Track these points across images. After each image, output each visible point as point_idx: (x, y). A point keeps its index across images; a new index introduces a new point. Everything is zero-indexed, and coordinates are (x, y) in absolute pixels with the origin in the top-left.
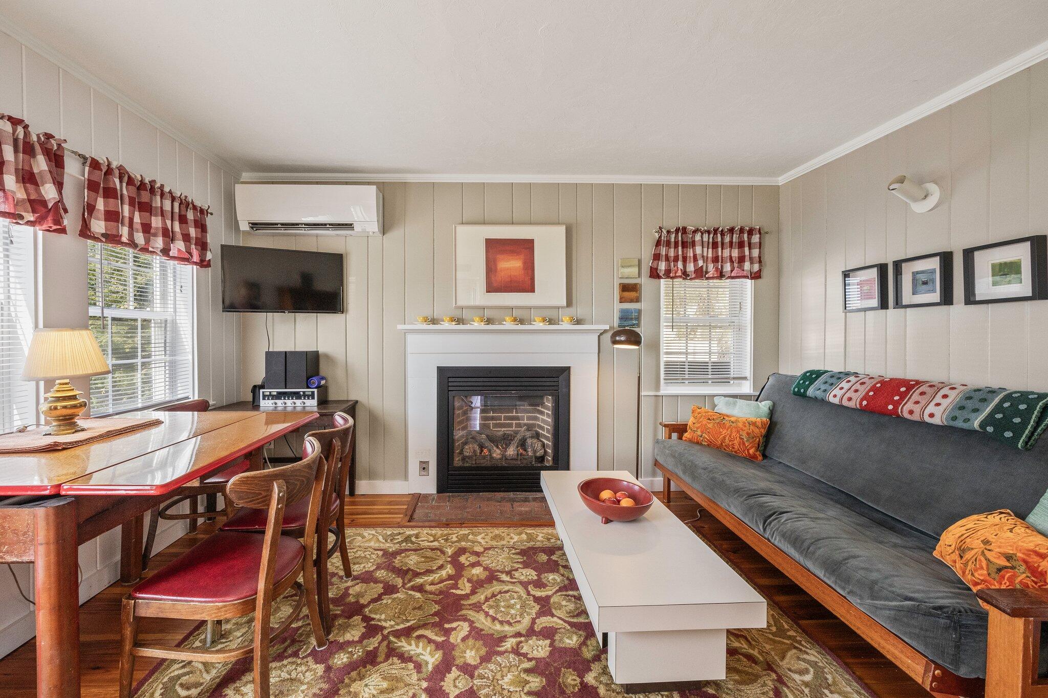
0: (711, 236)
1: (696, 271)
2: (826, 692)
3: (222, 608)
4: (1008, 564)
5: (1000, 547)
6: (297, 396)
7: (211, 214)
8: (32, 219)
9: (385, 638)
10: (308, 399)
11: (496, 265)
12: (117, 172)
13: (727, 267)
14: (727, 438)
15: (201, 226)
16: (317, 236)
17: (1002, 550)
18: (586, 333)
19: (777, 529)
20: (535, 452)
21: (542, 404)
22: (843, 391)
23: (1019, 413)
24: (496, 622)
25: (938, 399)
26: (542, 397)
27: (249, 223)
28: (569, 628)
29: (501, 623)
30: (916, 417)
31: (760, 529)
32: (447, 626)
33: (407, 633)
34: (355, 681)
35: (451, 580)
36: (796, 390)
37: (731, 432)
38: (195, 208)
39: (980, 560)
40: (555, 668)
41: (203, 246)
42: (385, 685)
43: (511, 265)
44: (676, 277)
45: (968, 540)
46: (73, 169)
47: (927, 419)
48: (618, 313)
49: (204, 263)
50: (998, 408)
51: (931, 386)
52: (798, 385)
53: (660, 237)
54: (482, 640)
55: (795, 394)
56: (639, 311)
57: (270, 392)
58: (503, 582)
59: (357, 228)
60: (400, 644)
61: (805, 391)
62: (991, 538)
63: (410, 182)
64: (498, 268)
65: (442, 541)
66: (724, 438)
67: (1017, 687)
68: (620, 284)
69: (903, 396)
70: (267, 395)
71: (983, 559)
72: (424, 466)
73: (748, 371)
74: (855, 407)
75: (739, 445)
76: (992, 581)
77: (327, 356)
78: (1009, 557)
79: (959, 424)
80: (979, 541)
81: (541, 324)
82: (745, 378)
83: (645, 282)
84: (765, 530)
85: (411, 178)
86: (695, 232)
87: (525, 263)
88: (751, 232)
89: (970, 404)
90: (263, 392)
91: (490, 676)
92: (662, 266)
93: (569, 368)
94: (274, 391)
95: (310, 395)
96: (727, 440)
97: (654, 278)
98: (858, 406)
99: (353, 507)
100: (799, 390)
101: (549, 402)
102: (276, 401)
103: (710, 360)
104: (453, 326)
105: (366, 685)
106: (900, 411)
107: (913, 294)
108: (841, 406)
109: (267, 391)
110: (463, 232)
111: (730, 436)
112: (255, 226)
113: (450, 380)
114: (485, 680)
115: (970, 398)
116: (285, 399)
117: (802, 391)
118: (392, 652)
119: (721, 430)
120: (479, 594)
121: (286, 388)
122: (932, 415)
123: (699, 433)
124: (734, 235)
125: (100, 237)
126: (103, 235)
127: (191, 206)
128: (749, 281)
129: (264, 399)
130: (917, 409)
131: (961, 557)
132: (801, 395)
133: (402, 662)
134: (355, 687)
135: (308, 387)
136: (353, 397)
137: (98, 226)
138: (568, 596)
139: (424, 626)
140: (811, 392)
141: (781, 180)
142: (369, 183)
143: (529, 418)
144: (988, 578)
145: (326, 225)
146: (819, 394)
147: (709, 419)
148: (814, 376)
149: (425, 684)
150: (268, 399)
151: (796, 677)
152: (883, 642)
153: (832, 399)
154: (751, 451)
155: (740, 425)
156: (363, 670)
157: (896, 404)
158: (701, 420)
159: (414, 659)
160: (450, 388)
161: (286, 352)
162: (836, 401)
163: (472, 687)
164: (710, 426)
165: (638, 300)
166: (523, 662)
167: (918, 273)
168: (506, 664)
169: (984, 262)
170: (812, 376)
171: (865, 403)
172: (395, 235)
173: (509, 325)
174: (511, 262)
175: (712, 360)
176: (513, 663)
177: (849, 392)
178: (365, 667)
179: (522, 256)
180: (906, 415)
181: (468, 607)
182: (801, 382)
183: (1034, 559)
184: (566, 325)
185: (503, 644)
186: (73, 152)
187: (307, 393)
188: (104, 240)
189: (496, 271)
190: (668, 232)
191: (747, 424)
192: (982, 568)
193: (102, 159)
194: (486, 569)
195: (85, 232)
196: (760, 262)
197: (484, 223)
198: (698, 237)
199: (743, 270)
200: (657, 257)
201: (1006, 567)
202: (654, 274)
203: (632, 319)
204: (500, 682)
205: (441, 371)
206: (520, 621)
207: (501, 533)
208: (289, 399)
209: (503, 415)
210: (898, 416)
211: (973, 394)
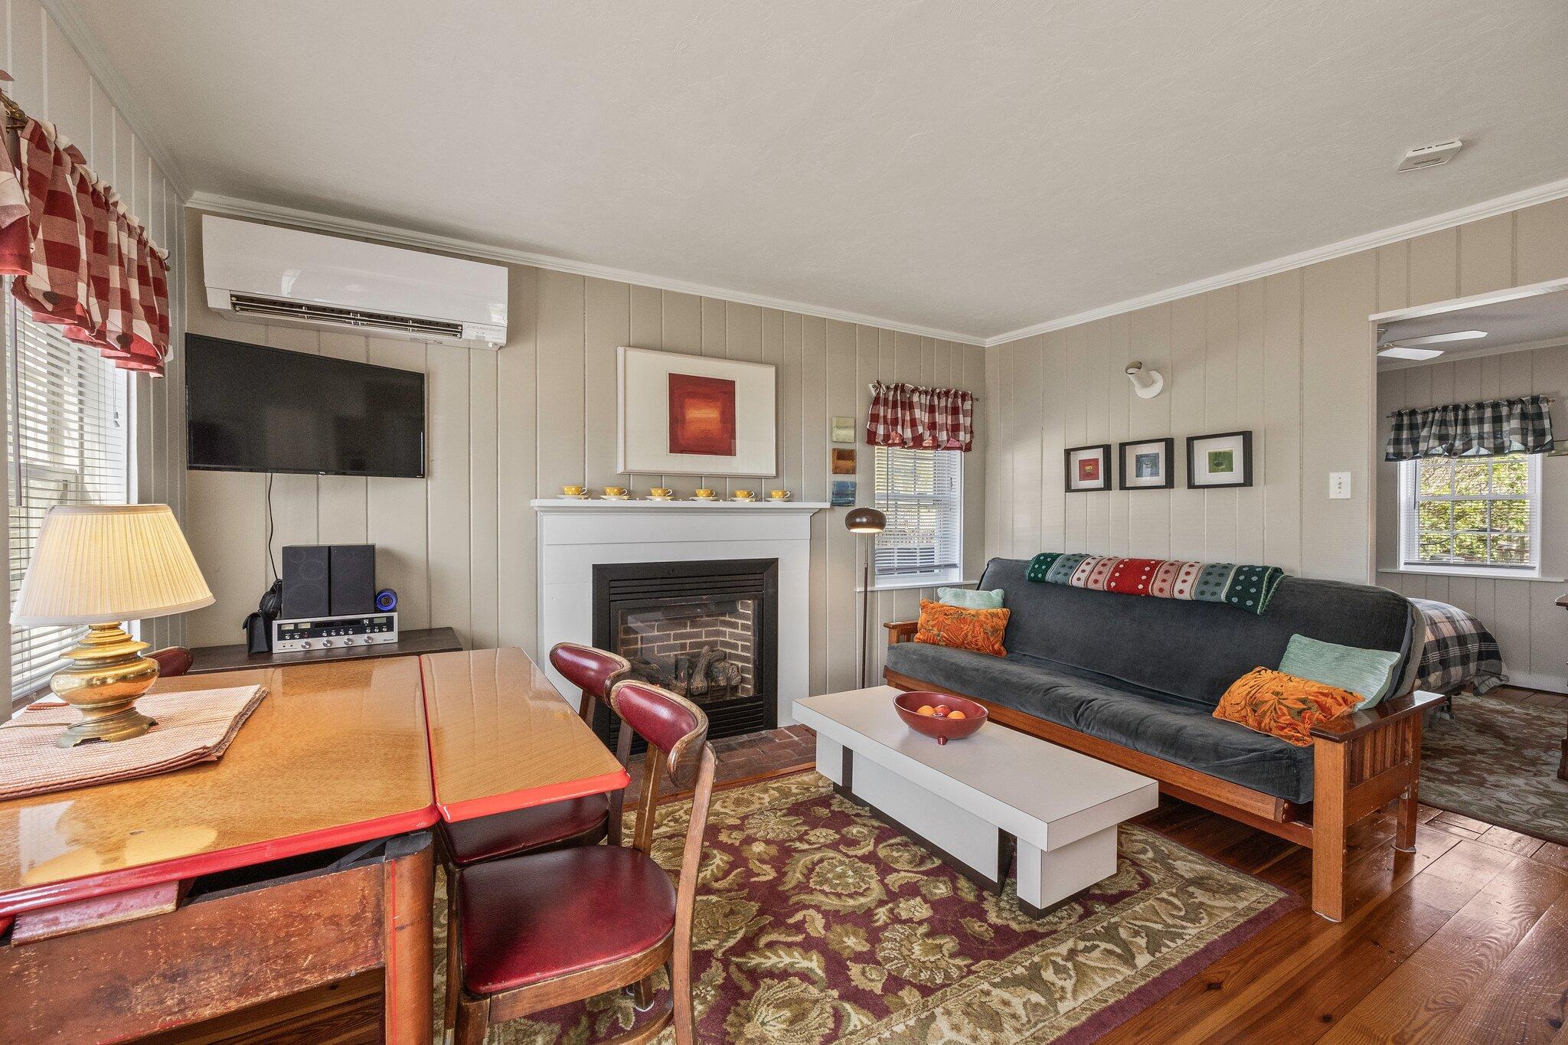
0: (929, 397)
1: (914, 439)
2: (1170, 861)
3: (641, 961)
4: (1305, 707)
5: (1292, 695)
6: (358, 627)
7: (167, 269)
9: (726, 963)
10: (381, 631)
11: (683, 415)
12: (68, 161)
13: (943, 436)
14: (970, 634)
15: (164, 292)
16: (367, 336)
17: (1295, 697)
18: (796, 513)
19: (1094, 718)
20: (729, 679)
21: (734, 612)
22: (1086, 574)
23: (1253, 584)
24: (843, 897)
25: (1182, 576)
26: (733, 602)
27: (232, 296)
28: (926, 878)
29: (850, 896)
30: (1166, 595)
31: (1070, 723)
32: (791, 921)
33: (748, 945)
34: (742, 1025)
35: (737, 868)
36: (1032, 575)
37: (974, 627)
38: (152, 253)
39: (1280, 709)
40: (952, 921)
42: (787, 1013)
43: (704, 415)
44: (893, 445)
45: (1258, 695)
47: (1177, 595)
48: (832, 487)
50: (1235, 582)
51: (1172, 564)
52: (1033, 570)
53: (878, 394)
54: (849, 921)
55: (1031, 579)
56: (854, 485)
57: (296, 625)
58: (804, 851)
59: (469, 333)
60: (753, 962)
61: (1044, 575)
62: (1279, 689)
63: (541, 269)
64: (687, 418)
65: (672, 824)
66: (966, 635)
67: (1340, 798)
68: (834, 450)
69: (1150, 575)
70: (289, 631)
71: (1282, 707)
73: (957, 557)
74: (1102, 589)
75: (984, 640)
76: (1298, 723)
77: (388, 553)
78: (1303, 701)
79: (1208, 597)
80: (1269, 694)
81: (748, 500)
82: (954, 566)
83: (860, 448)
84: (1077, 722)
86: (913, 391)
87: (723, 414)
88: (964, 397)
89: (1212, 579)
90: (279, 626)
91: (896, 954)
92: (881, 430)
93: (778, 560)
94: (305, 623)
95: (384, 624)
96: (970, 636)
97: (870, 443)
98: (1106, 588)
100: (1036, 576)
101: (747, 609)
102: (309, 640)
104: (624, 502)
105: (763, 1024)
106: (1150, 589)
107: (1137, 476)
108: (1086, 590)
109: (288, 624)
110: (636, 358)
111: (973, 632)
112: (243, 302)
113: (613, 584)
114: (896, 961)
115: (1209, 574)
116: (329, 635)
117: (1040, 575)
118: (755, 976)
119: (962, 626)
120: (790, 874)
121: (330, 615)
122: (1181, 592)
123: (935, 631)
124: (950, 399)
125: (40, 298)
126: (46, 295)
127: (147, 248)
128: (958, 452)
129: (281, 637)
130: (1166, 586)
131: (1255, 711)
132: (1038, 581)
133: (781, 980)
134: (751, 1030)
135: (377, 611)
137: (36, 275)
138: (892, 845)
139: (762, 930)
140: (1050, 576)
141: (989, 342)
142: (498, 263)
143: (708, 634)
144: (1294, 721)
145: (405, 320)
146: (1060, 578)
147: (946, 614)
148: (1049, 560)
149: (835, 993)
150: (292, 638)
151: (1142, 856)
152: (1231, 796)
153: (1075, 583)
154: (996, 647)
155: (982, 618)
156: (739, 1009)
157: (1146, 583)
158: (936, 616)
159: (791, 970)
160: (613, 597)
161: (329, 548)
162: (1081, 584)
163: (889, 974)
164: (949, 622)
165: (853, 471)
166: (917, 929)
167: (1141, 456)
168: (900, 937)
169: (1203, 452)
170: (1046, 560)
171: (1113, 584)
172: (524, 348)
173: (702, 500)
174: (703, 411)
176: (906, 933)
177: (1093, 574)
178: (738, 1005)
179: (718, 403)
180: (1157, 593)
181: (793, 892)
182: (1036, 566)
183: (1322, 699)
184: (776, 502)
185: (876, 918)
187: (376, 621)
188: (49, 307)
189: (683, 421)
190: (888, 388)
191: (989, 617)
192: (1284, 714)
193: (46, 128)
194: (768, 842)
196: (972, 432)
197: (661, 349)
198: (915, 398)
199: (958, 441)
200: (874, 418)
201: (1304, 709)
202: (871, 439)
203: (847, 495)
204: (913, 957)
205: (599, 571)
206: (869, 888)
207: (741, 796)
208: (338, 634)
209: (672, 633)
210: (1148, 596)
211: (1211, 570)
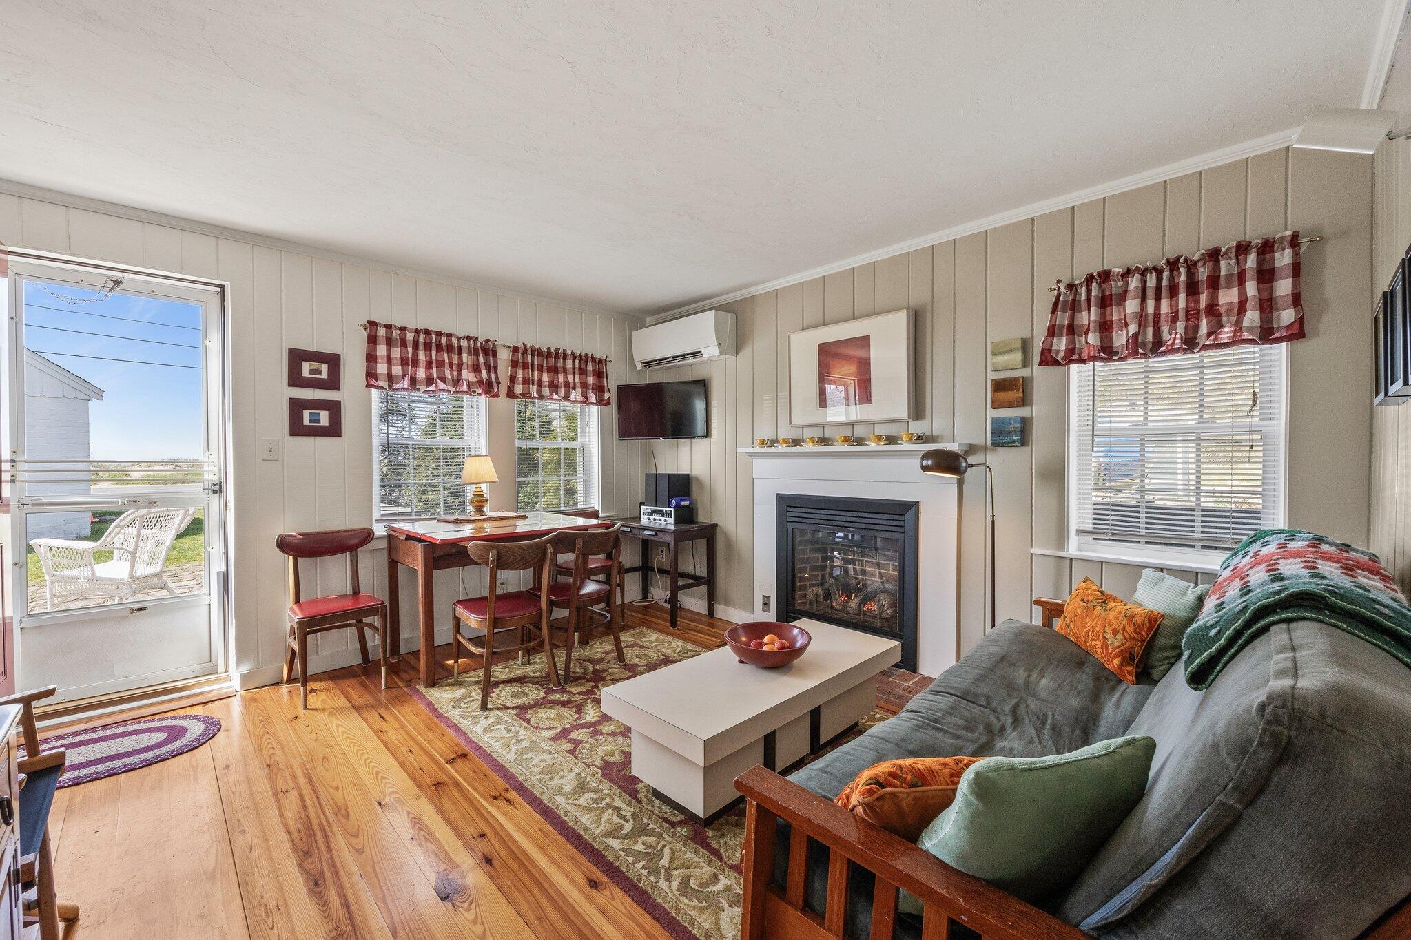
0: (1165, 274)
1: (1128, 344)
6: (662, 514)
7: (611, 362)
8: (480, 392)
10: (669, 517)
11: (829, 374)
12: (529, 351)
15: (599, 374)
27: (644, 363)
38: (593, 360)
41: (600, 389)
43: (845, 371)
44: (1087, 360)
46: (504, 356)
48: (993, 425)
49: (601, 402)
53: (1058, 297)
56: (1029, 419)
57: (647, 509)
59: (705, 355)
68: (992, 381)
70: (645, 512)
72: (766, 604)
77: (697, 479)
81: (875, 444)
83: (1034, 373)
85: (757, 290)
86: (1127, 275)
87: (860, 367)
88: (1266, 248)
90: (643, 509)
92: (1061, 344)
93: (917, 503)
94: (649, 509)
95: (670, 514)
97: (1047, 364)
99: (711, 629)
102: (650, 517)
103: (1198, 505)
104: (786, 448)
109: (645, 508)
110: (797, 338)
111: (1093, 632)
112: (648, 364)
113: (789, 509)
116: (655, 516)
121: (656, 506)
125: (519, 395)
126: (521, 394)
127: (590, 359)
135: (669, 507)
136: (714, 522)
137: (519, 389)
145: (684, 355)
147: (1083, 600)
150: (646, 515)
158: (1075, 600)
160: (789, 519)
165: (1024, 402)
172: (746, 353)
174: (845, 368)
175: (1202, 504)
184: (904, 445)
186: (502, 346)
187: (667, 512)
188: (521, 397)
190: (1073, 286)
193: (520, 345)
195: (511, 394)
196: (1298, 304)
197: (824, 324)
198: (1134, 283)
200: (1053, 331)
202: (1048, 359)
203: (1010, 433)
205: (780, 499)
